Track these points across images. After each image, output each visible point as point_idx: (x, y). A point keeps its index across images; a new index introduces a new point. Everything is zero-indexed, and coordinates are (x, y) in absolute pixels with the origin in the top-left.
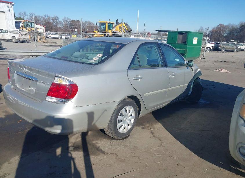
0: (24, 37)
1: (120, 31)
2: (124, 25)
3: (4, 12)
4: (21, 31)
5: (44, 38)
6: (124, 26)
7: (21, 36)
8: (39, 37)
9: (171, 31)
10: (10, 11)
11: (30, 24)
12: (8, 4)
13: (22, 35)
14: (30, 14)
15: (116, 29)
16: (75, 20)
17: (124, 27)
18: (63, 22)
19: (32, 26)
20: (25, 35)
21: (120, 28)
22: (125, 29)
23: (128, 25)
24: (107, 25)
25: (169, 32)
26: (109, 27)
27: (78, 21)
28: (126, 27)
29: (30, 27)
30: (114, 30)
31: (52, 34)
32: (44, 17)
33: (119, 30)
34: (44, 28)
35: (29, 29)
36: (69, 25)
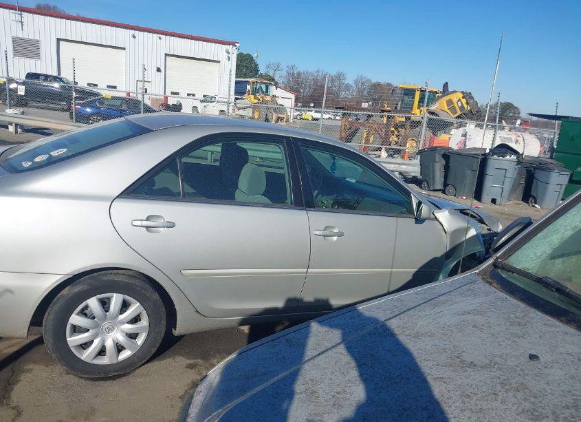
0: (241, 112)
1: (448, 111)
2: (461, 96)
3: (219, 62)
4: (237, 101)
5: (285, 119)
6: (459, 100)
7: (236, 110)
8: (275, 116)
9: (572, 118)
10: (229, 60)
11: (264, 87)
12: (228, 47)
13: (239, 109)
14: (288, 67)
15: (440, 106)
16: (382, 82)
17: (459, 103)
18: (354, 85)
19: (267, 91)
20: (244, 108)
21: (450, 102)
22: (462, 108)
23: (472, 98)
24: (418, 94)
25: (565, 119)
26: (421, 101)
27: (389, 85)
28: (464, 101)
29: (263, 92)
30: (433, 108)
31: (316, 112)
32: (315, 75)
33: (446, 108)
34: (293, 96)
35: (259, 97)
36: (365, 92)
